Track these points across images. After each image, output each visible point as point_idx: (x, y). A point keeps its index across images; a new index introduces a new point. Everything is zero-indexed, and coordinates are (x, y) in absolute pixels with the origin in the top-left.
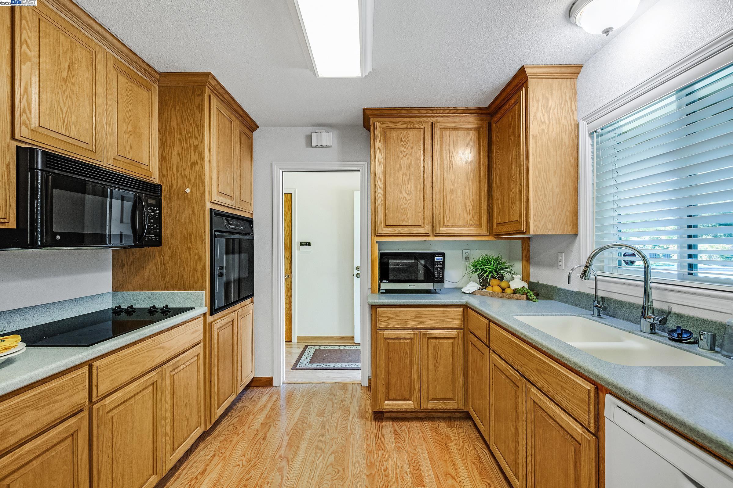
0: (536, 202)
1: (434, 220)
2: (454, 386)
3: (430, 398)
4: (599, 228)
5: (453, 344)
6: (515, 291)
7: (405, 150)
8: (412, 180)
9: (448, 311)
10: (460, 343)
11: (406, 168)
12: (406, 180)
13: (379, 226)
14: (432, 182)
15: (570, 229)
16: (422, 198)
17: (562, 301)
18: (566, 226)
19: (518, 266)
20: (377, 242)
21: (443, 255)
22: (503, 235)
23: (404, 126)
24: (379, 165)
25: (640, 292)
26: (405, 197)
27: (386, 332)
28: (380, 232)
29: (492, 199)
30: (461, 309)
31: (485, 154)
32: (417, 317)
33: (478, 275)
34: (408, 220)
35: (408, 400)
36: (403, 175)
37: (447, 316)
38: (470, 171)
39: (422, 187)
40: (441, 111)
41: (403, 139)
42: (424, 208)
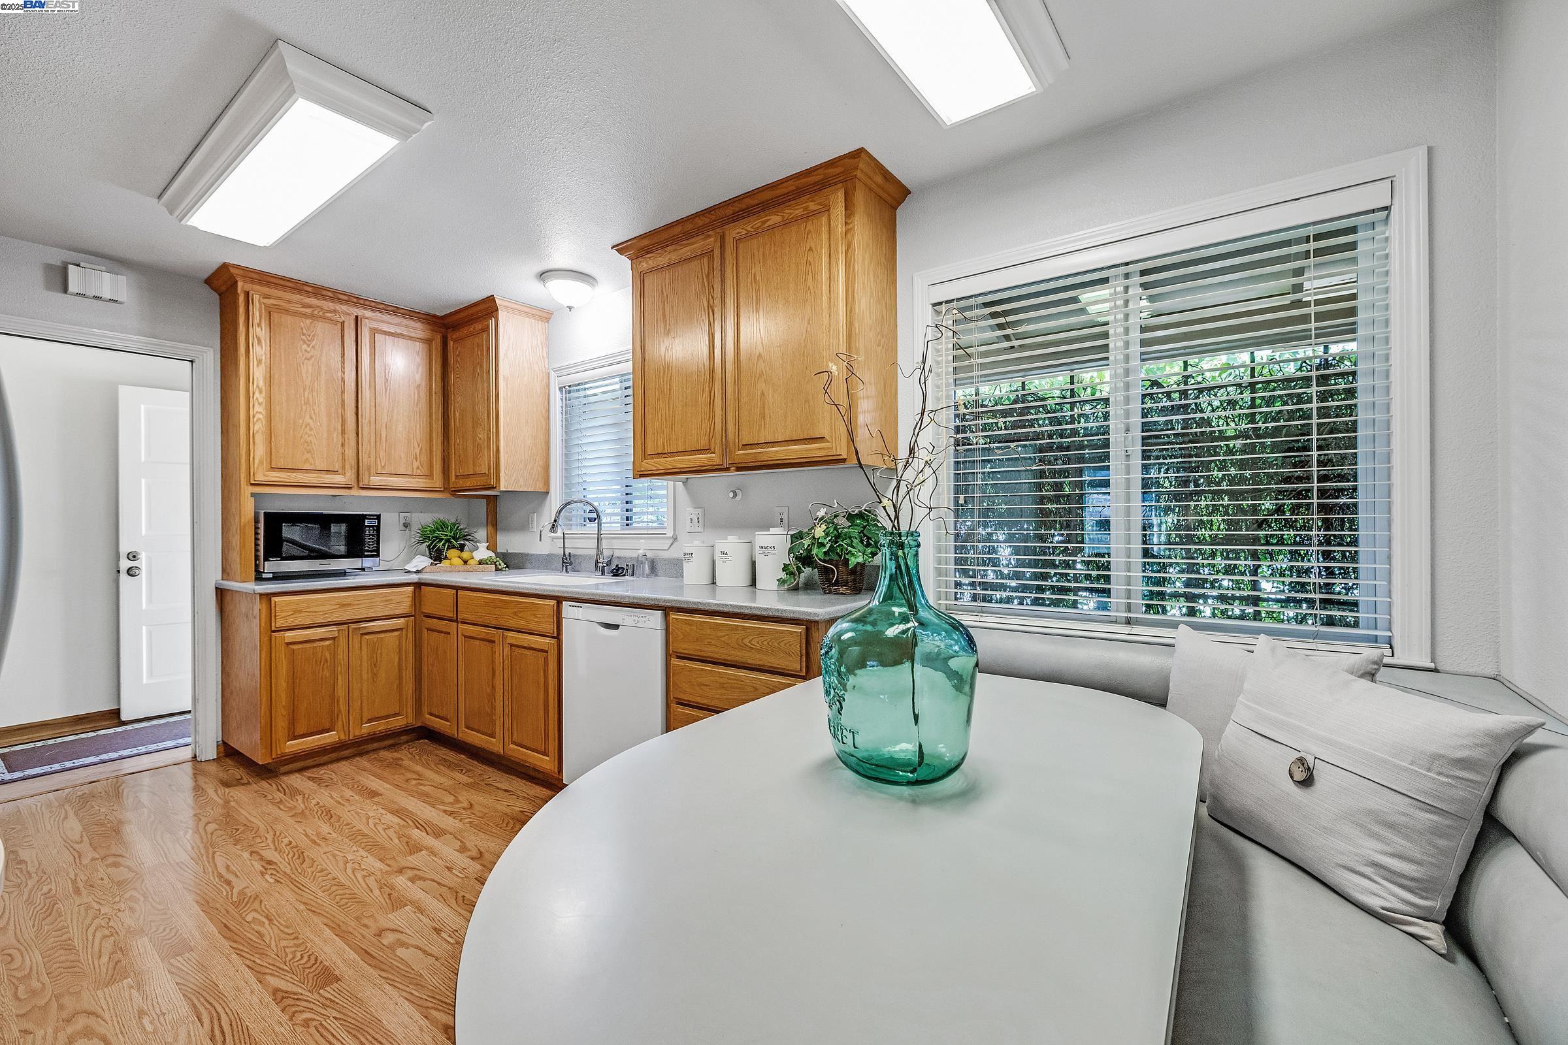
0: (507, 453)
1: (361, 465)
2: (401, 695)
3: (365, 720)
4: (568, 485)
5: (400, 637)
6: (480, 562)
7: (308, 349)
8: (322, 400)
9: (392, 592)
10: (410, 635)
11: (310, 379)
12: (310, 396)
13: (257, 468)
14: (357, 407)
15: (541, 486)
16: (340, 428)
17: (533, 568)
18: (538, 484)
19: (481, 534)
20: (253, 495)
21: (378, 517)
22: (464, 491)
23: (308, 311)
24: (258, 366)
25: (593, 543)
26: (309, 424)
27: (288, 634)
28: (260, 477)
29: (448, 442)
30: (411, 589)
31: (439, 380)
32: (343, 605)
33: (429, 546)
34: (315, 461)
35: (328, 731)
36: (304, 389)
37: (390, 600)
38: (416, 399)
39: (340, 411)
40: (373, 304)
41: (304, 331)
42: (342, 445)
